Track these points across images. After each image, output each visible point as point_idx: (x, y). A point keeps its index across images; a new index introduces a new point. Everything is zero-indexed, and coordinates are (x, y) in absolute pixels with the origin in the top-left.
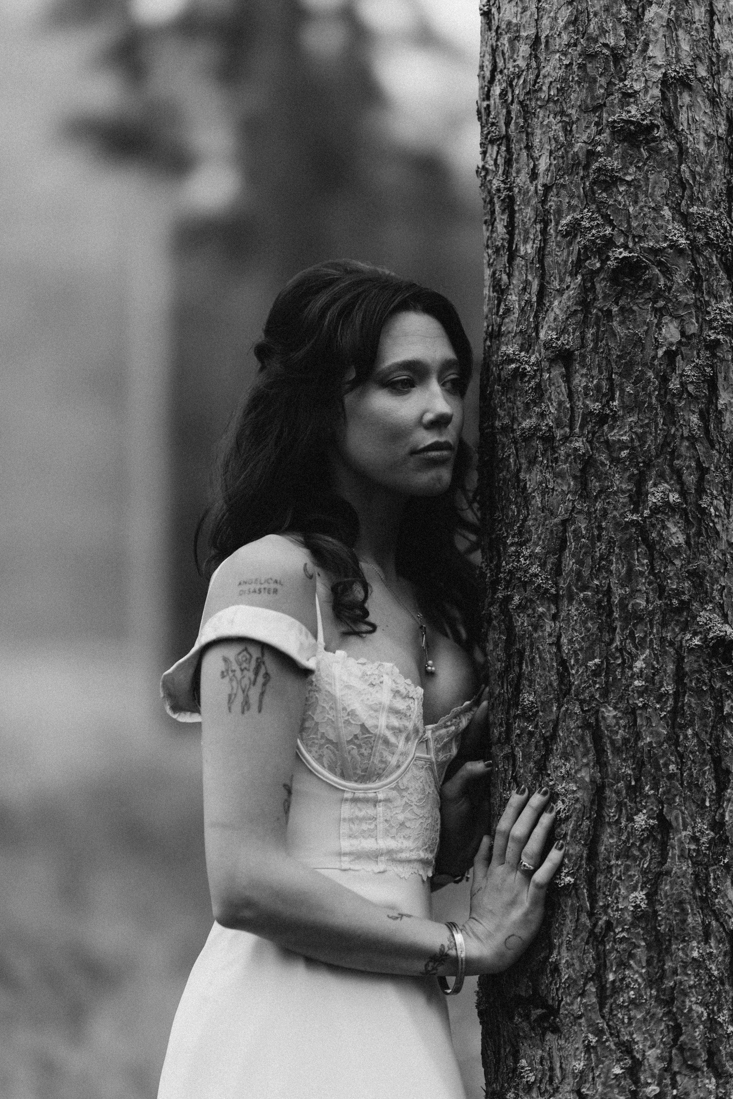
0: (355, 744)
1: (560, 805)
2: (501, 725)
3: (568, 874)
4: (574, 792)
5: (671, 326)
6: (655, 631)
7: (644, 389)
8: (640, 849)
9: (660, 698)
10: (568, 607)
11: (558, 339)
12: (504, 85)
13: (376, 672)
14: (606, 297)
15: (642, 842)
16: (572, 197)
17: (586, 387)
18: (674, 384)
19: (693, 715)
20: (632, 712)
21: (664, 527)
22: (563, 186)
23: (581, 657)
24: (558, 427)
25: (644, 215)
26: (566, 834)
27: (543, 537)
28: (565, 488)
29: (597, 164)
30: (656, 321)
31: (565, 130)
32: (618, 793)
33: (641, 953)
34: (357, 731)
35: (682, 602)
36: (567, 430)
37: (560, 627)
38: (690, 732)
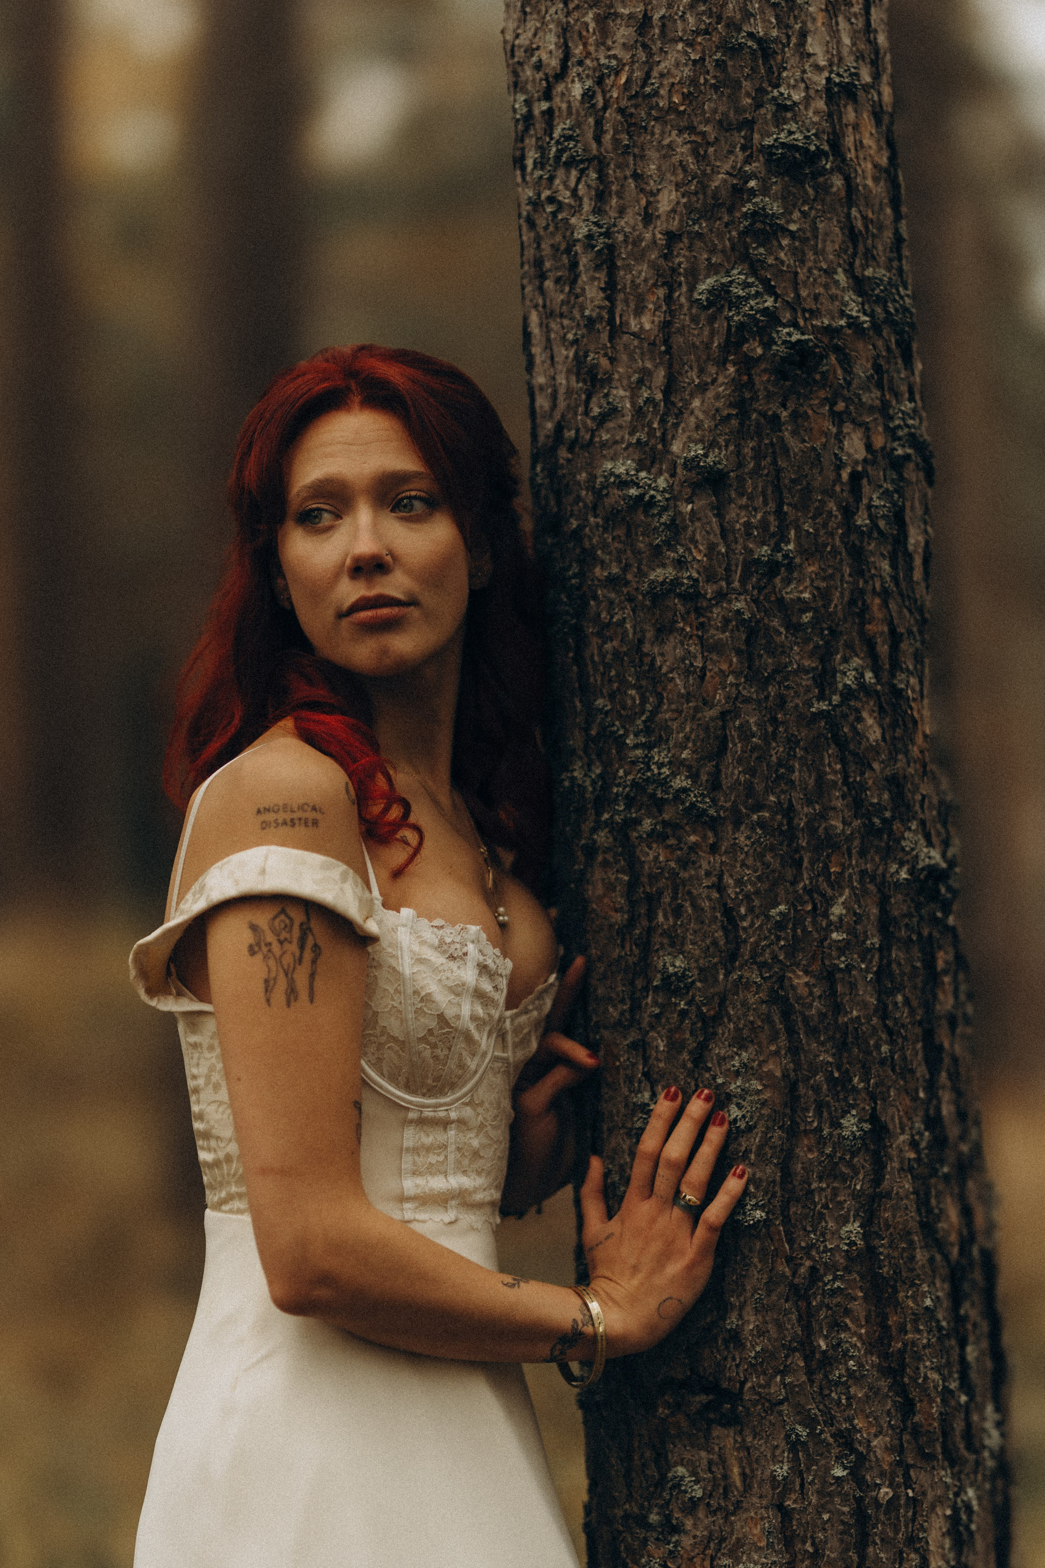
0: (428, 1043)
1: (735, 1112)
2: (622, 1001)
3: (756, 1207)
4: (758, 1092)
5: (854, 436)
6: (854, 862)
7: (825, 525)
8: (850, 1164)
9: (865, 954)
10: (734, 833)
11: (706, 455)
12: (589, 83)
13: (458, 939)
14: (769, 396)
15: (853, 1155)
16: (712, 251)
17: (748, 525)
18: (862, 520)
19: (903, 974)
20: (829, 976)
21: (860, 719)
22: (699, 235)
23: (757, 903)
24: (708, 581)
25: (815, 280)
26: (747, 1151)
27: (693, 737)
28: (724, 667)
29: (749, 206)
30: (834, 430)
31: (695, 152)
32: (817, 1089)
33: (858, 1307)
34: (433, 1024)
35: (884, 821)
36: (724, 584)
37: (722, 862)
38: (900, 998)
